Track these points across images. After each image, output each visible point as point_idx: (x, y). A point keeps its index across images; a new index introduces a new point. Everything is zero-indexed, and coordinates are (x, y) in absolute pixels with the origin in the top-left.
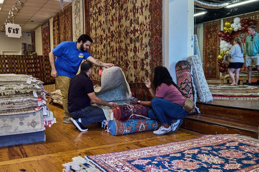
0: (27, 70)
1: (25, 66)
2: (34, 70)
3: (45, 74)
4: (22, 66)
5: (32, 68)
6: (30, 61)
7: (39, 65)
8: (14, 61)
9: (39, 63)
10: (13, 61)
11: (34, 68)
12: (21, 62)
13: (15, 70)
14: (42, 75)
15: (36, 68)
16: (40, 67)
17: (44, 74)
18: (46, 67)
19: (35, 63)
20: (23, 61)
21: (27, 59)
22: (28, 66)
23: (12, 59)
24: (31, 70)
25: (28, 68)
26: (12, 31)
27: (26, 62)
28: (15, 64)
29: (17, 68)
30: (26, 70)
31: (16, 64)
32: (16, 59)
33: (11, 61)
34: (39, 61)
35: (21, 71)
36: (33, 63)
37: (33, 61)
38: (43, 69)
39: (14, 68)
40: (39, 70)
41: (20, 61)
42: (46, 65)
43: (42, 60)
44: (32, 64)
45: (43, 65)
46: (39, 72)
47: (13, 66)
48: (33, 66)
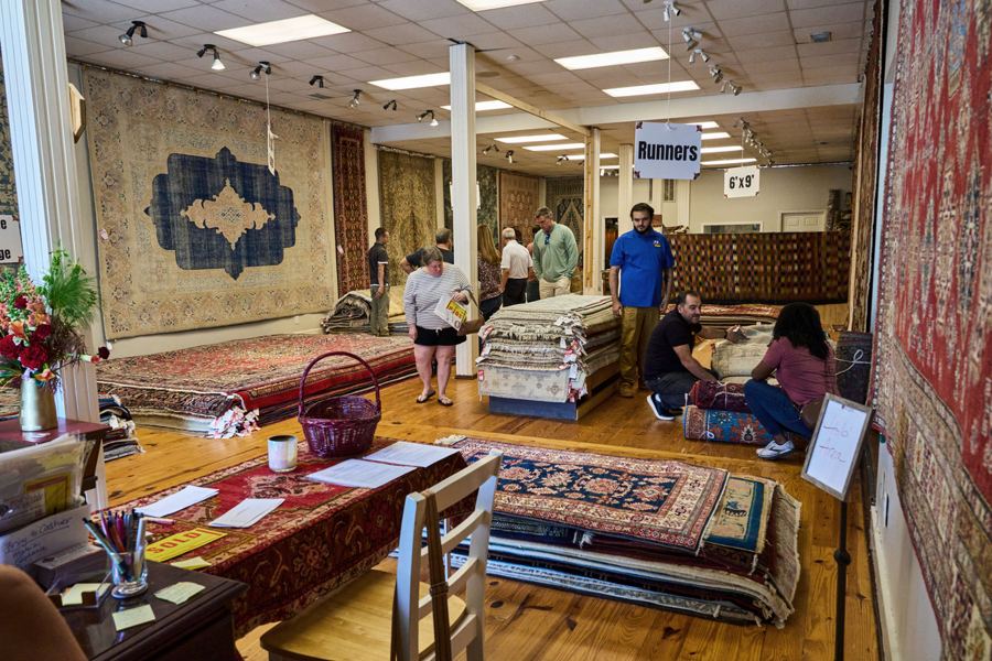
0: (780, 268)
1: (776, 257)
2: (796, 268)
3: (824, 277)
4: (769, 258)
5: (791, 262)
6: (789, 247)
7: (809, 256)
8: (752, 247)
9: (810, 250)
10: (749, 246)
11: (796, 262)
12: (768, 248)
13: (752, 268)
14: (816, 278)
15: (801, 262)
16: (811, 261)
17: (820, 278)
18: (829, 260)
19: (800, 251)
20: (772, 247)
21: (782, 242)
22: (783, 258)
23: (748, 241)
24: (790, 268)
25: (783, 263)
26: (737, 183)
27: (778, 247)
28: (752, 252)
29: (756, 263)
30: (776, 268)
31: (756, 252)
32: (755, 242)
33: (745, 246)
34: (812, 245)
35: (765, 269)
36: (795, 251)
37: (795, 246)
38: (820, 265)
39: (749, 262)
40: (809, 267)
41: (764, 247)
42: (828, 255)
43: (819, 243)
44: (792, 252)
45: (819, 255)
46: (808, 272)
47: (749, 257)
48: (796, 257)
